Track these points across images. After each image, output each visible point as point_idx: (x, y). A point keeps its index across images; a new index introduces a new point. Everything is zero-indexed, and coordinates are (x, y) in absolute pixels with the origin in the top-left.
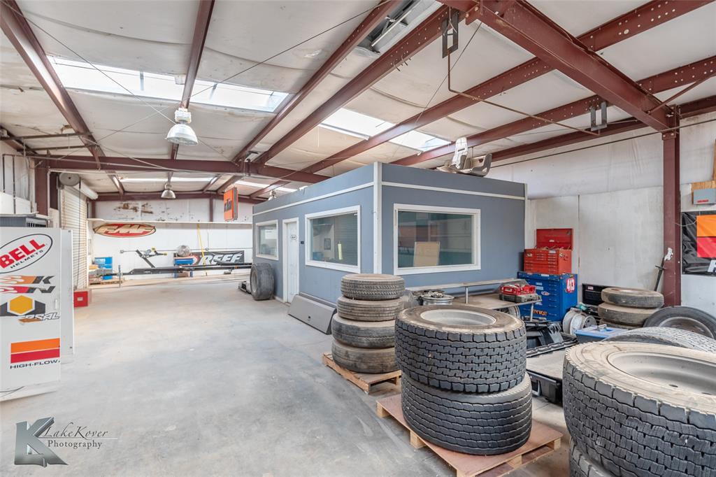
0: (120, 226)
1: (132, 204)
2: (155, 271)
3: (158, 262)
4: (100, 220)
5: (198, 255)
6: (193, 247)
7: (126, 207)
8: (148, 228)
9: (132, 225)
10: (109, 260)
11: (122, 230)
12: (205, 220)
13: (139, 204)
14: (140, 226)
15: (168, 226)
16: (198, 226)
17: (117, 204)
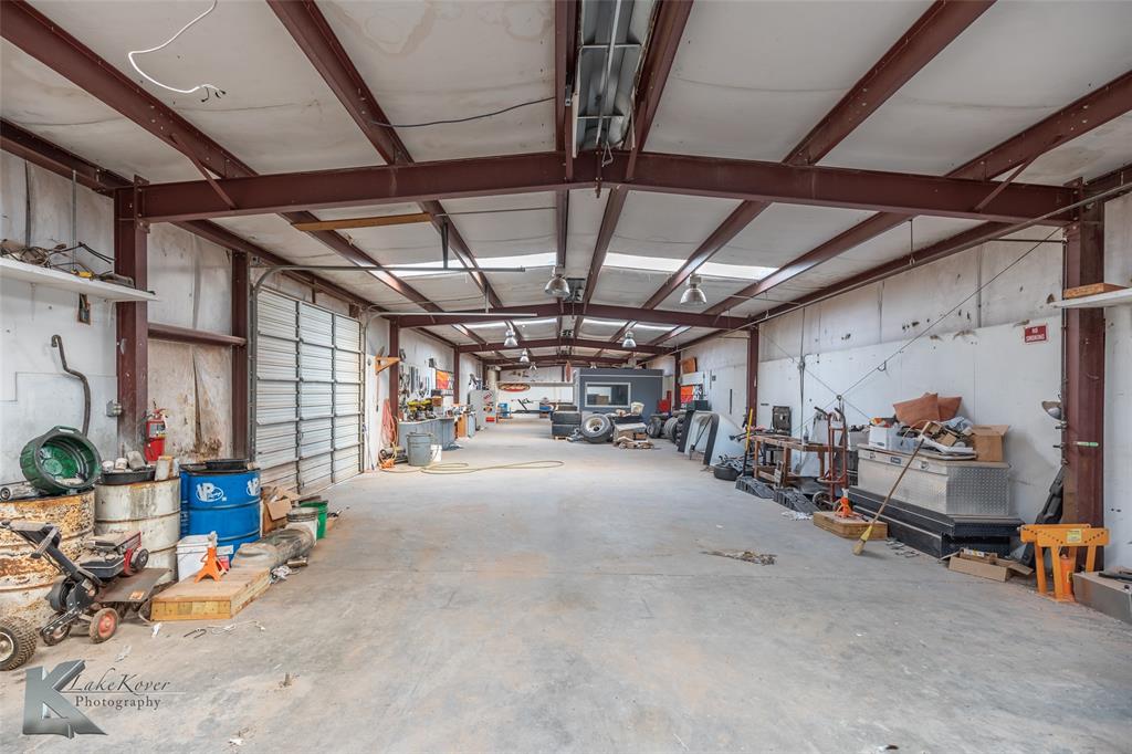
0: (512, 385)
1: (518, 371)
2: (527, 412)
3: (529, 407)
4: (502, 382)
5: (554, 404)
6: (551, 399)
7: (514, 373)
8: (526, 386)
9: (517, 385)
10: (506, 405)
11: (513, 388)
12: (560, 381)
13: (521, 371)
14: (522, 385)
15: (536, 385)
16: (555, 385)
17: (510, 372)
